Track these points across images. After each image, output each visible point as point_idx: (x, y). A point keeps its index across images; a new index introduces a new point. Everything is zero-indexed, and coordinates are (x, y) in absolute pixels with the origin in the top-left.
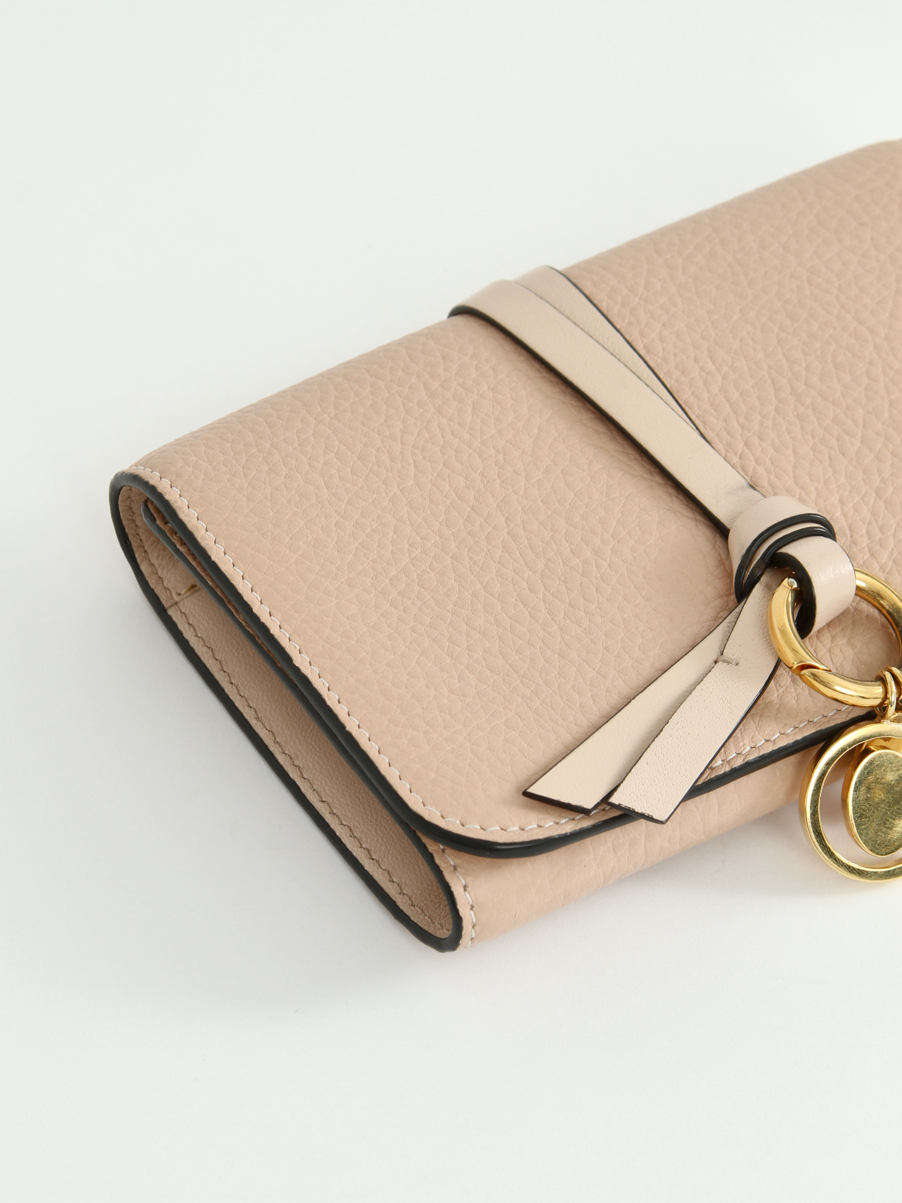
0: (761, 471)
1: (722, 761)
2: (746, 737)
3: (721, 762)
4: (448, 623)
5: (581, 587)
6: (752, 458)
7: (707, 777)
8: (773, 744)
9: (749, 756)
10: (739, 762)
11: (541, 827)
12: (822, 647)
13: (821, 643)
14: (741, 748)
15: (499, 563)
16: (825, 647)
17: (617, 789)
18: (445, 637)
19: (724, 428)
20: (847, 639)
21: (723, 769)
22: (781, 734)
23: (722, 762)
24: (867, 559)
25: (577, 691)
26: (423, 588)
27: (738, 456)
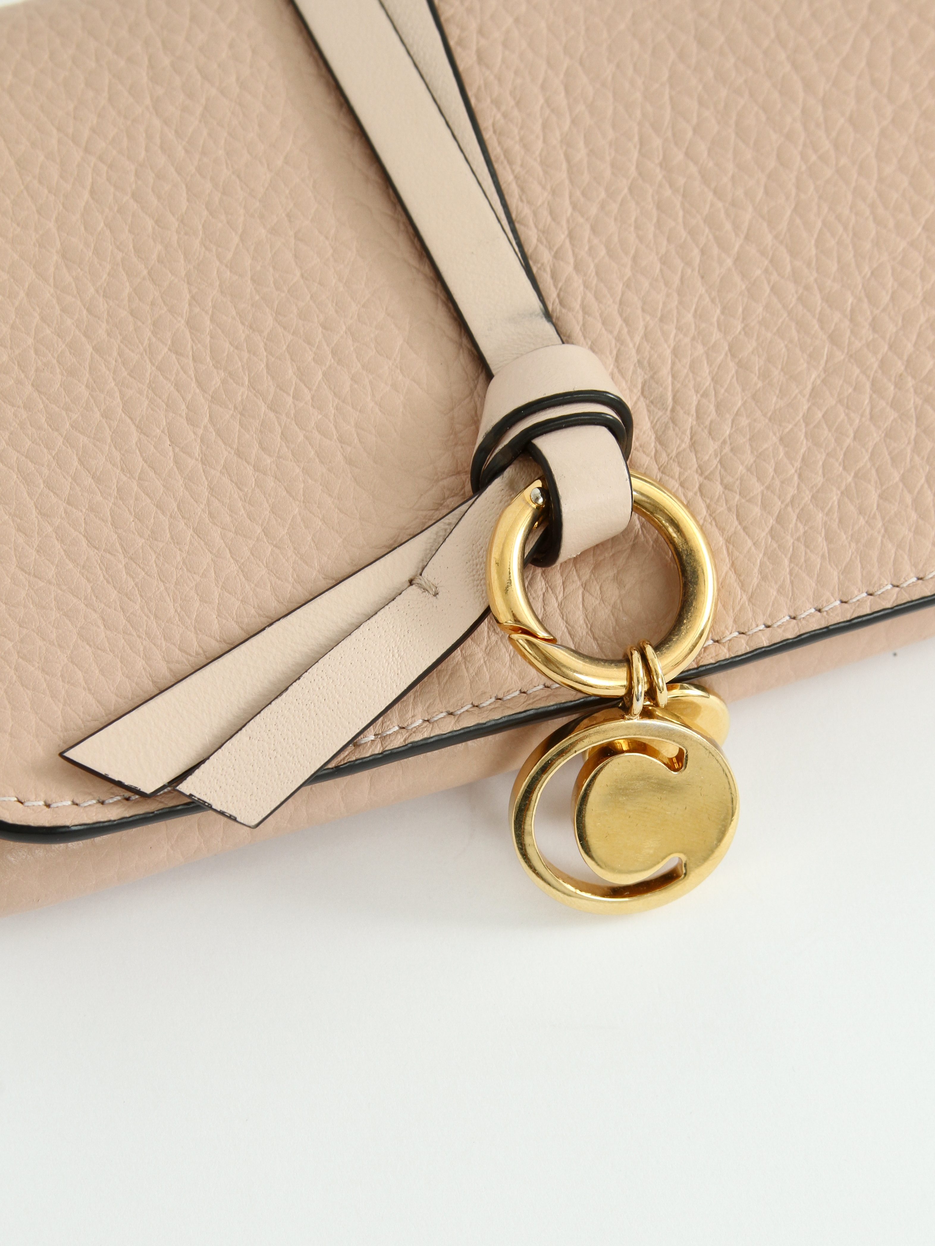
0: (577, 282)
1: (374, 735)
2: (420, 704)
3: (372, 737)
4: (53, 455)
5: (261, 426)
6: (572, 260)
7: (344, 759)
8: (456, 722)
9: (414, 735)
10: (397, 742)
11: (77, 804)
12: (576, 578)
13: (577, 571)
14: (407, 720)
15: (159, 368)
16: (580, 579)
17: (193, 772)
18: (42, 477)
19: (548, 204)
20: (616, 572)
21: (371, 750)
22: (474, 706)
23: (374, 737)
24: (684, 450)
25: (200, 594)
26: (38, 391)
27: (553, 253)
